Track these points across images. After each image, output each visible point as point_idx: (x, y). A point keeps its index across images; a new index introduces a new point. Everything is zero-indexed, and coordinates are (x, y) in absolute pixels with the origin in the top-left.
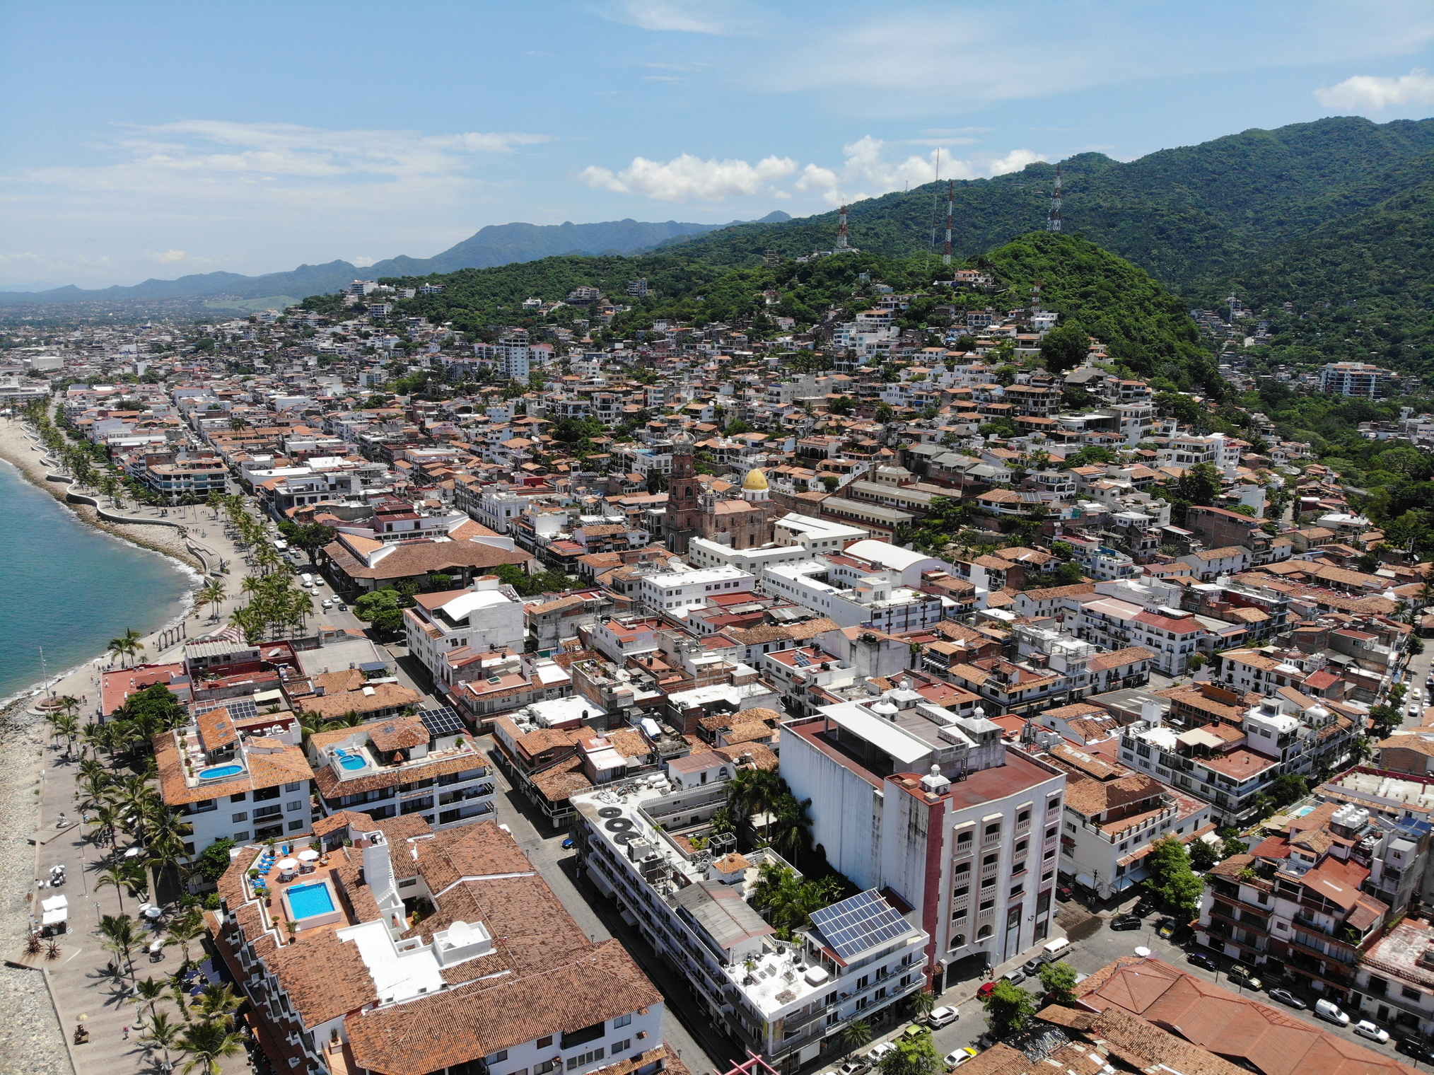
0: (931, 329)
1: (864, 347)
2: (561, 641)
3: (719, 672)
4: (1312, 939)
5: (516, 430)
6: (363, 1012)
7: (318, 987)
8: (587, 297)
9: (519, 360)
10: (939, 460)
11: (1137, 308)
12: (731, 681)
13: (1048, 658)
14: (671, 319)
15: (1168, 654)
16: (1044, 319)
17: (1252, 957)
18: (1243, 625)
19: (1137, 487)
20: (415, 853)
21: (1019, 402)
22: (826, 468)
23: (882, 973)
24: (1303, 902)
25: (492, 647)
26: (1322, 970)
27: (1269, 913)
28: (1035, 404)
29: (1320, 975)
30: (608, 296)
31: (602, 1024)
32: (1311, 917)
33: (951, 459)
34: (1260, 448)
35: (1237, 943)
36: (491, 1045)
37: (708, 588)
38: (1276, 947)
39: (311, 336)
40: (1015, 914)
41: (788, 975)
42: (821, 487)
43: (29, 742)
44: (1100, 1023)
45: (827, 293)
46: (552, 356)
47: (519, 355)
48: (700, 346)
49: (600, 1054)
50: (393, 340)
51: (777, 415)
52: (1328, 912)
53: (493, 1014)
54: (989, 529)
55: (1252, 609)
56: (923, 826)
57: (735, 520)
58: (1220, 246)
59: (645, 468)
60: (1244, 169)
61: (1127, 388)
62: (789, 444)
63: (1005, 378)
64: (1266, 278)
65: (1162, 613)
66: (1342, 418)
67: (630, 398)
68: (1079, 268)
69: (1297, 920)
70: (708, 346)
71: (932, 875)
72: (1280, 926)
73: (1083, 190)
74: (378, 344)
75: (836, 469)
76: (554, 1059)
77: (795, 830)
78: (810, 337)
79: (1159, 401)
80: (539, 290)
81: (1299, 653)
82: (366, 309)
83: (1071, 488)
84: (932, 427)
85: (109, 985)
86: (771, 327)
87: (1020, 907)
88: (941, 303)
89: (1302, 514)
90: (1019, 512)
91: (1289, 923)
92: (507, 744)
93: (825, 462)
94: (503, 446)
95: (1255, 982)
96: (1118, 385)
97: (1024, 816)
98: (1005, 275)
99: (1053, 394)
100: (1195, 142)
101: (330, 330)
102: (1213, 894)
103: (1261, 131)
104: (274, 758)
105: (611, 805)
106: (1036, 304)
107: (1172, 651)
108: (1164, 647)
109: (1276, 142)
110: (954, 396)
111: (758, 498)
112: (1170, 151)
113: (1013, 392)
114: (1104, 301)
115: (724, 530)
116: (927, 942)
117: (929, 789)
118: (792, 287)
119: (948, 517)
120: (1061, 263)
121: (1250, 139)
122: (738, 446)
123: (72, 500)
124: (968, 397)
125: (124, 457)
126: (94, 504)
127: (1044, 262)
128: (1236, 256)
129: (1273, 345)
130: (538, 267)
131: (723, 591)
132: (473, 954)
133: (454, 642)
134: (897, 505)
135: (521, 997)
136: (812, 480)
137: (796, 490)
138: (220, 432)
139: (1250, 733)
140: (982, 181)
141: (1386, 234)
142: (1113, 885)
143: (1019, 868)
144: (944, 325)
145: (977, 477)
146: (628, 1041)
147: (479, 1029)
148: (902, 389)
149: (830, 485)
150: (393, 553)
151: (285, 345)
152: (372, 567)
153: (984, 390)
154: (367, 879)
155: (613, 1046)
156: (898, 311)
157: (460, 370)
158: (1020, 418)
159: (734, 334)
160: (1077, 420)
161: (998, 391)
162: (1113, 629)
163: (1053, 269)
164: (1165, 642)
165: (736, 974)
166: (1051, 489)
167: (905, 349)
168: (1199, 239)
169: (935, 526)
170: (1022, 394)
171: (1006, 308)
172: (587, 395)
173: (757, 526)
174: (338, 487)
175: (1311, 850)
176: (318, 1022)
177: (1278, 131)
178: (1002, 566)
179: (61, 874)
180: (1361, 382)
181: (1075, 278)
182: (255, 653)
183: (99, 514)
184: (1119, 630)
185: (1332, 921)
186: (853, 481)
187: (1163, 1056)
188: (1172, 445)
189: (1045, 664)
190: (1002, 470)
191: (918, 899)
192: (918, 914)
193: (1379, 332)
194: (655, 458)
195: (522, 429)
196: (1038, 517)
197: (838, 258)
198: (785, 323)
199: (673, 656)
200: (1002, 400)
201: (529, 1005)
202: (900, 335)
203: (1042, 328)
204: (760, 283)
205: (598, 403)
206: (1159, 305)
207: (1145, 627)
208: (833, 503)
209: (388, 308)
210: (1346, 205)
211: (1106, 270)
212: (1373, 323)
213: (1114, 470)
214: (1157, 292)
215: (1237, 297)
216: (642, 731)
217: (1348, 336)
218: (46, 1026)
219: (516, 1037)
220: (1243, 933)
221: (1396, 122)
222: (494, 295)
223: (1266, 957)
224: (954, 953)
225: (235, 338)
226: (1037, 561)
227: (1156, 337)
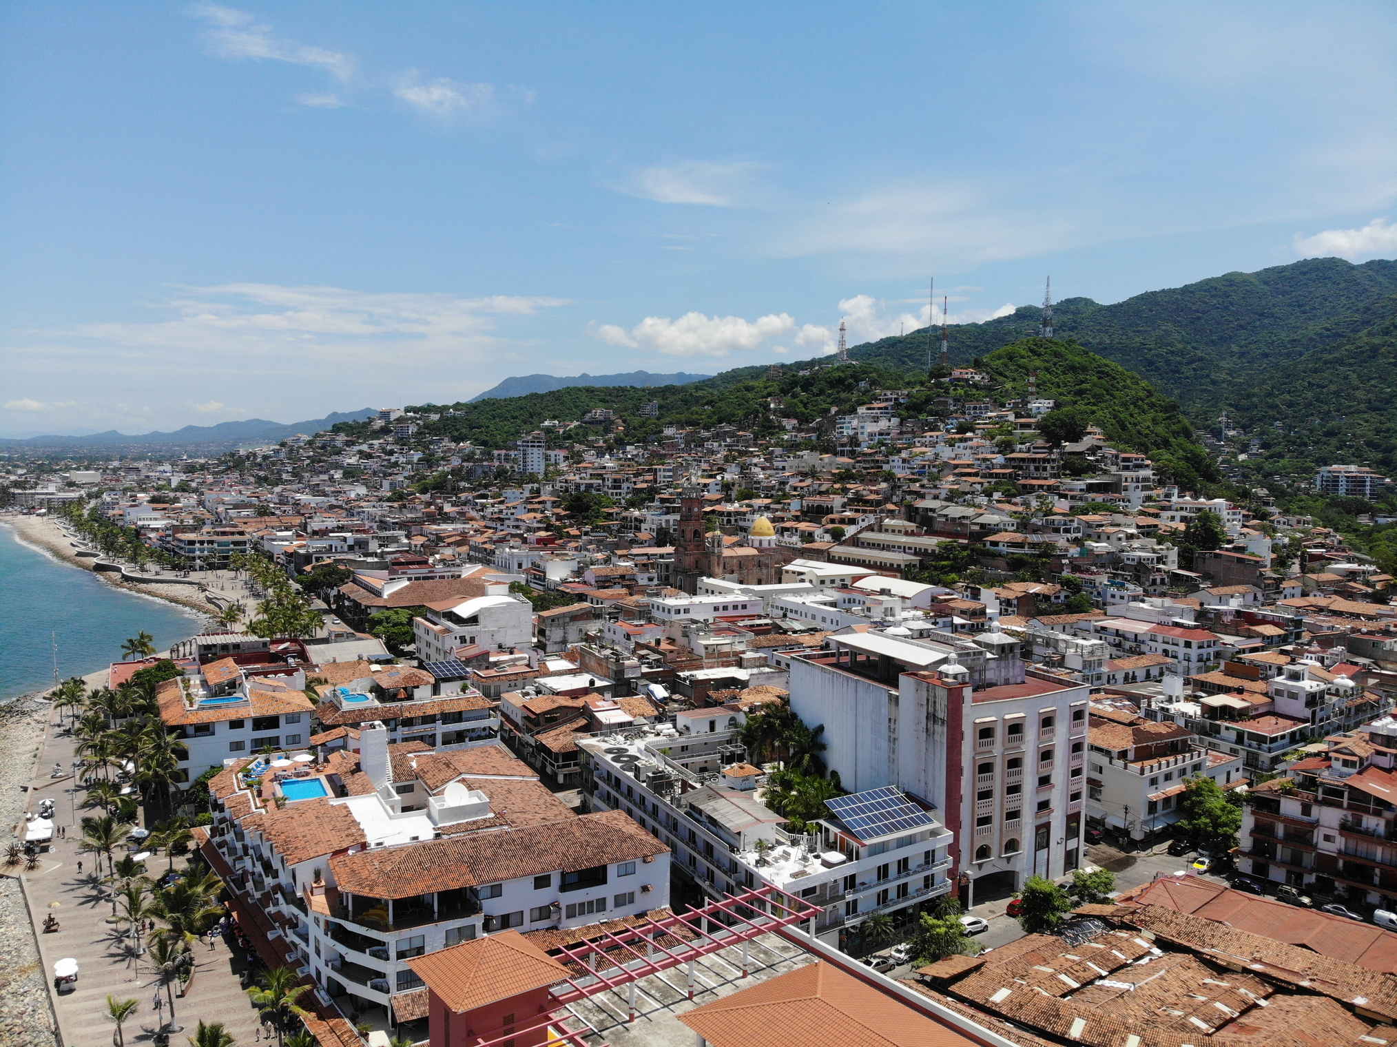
0: (931, 419)
1: (866, 435)
2: (569, 646)
3: (727, 655)
4: (1363, 847)
5: (529, 506)
6: (350, 852)
7: (304, 836)
8: (602, 418)
9: (536, 460)
10: (944, 512)
11: (1132, 406)
12: (740, 664)
13: (1063, 657)
14: (681, 425)
15: (1186, 663)
16: (1041, 406)
17: (1299, 877)
18: (1260, 639)
19: (1143, 534)
20: (414, 764)
21: (1021, 468)
22: (833, 521)
23: (903, 864)
24: (1350, 807)
25: (500, 646)
26: (1377, 880)
27: (1316, 824)
28: (1037, 469)
29: (1375, 886)
30: (621, 417)
31: (604, 868)
32: (1359, 822)
33: (955, 511)
34: (1264, 516)
35: (1283, 863)
36: (485, 877)
37: (716, 609)
38: (1325, 862)
39: (338, 453)
40: (1043, 835)
41: (805, 859)
42: (828, 537)
43: (33, 723)
44: (1142, 917)
45: (829, 400)
46: (566, 458)
47: (535, 456)
48: (708, 445)
49: (601, 905)
50: (416, 456)
51: (783, 483)
52: (1378, 814)
53: (489, 853)
54: (997, 568)
55: (1267, 626)
56: (942, 714)
57: (742, 563)
58: (1208, 376)
59: (654, 527)
60: (1226, 308)
61: (1125, 460)
62: (795, 506)
63: (1005, 447)
64: (1255, 399)
65: (1177, 625)
66: (1340, 509)
67: (641, 478)
68: (1073, 368)
69: (1344, 828)
70: (716, 444)
71: (954, 771)
72: (1327, 838)
73: (1072, 329)
74: (402, 460)
75: (842, 521)
76: (553, 904)
77: (807, 757)
78: (814, 430)
79: (1159, 471)
80: (557, 413)
81: (1319, 649)
82: (391, 431)
83: (1077, 530)
84: (935, 487)
85: (88, 890)
86: (775, 427)
87: (1047, 826)
88: (938, 396)
89: (1309, 564)
90: (1026, 550)
91: (1335, 833)
92: (513, 717)
93: (831, 516)
94: (517, 520)
95: (1306, 900)
96: (1117, 457)
97: (1047, 722)
98: (1001, 374)
99: (1054, 460)
100: (1178, 284)
101: (356, 448)
102: (1253, 813)
103: (1241, 274)
104: (277, 694)
105: (618, 746)
106: (1032, 394)
107: (1189, 660)
108: (1181, 657)
109: (1257, 283)
110: (956, 466)
111: (765, 545)
112: (1154, 293)
113: (1013, 459)
114: (1098, 399)
115: (732, 572)
116: (951, 841)
117: (947, 676)
118: (794, 396)
119: (955, 559)
120: (1055, 364)
121: (1231, 282)
122: (744, 509)
123: (100, 568)
124: (969, 466)
125: (152, 535)
126: (119, 570)
127: (1038, 363)
128: (1225, 385)
129: (1266, 459)
130: (556, 396)
131: (731, 613)
132: (470, 816)
133: (463, 639)
134: (904, 549)
135: (519, 841)
136: (819, 532)
137: (802, 541)
138: (245, 520)
139: (1276, 698)
140: (975, 325)
141: (1370, 357)
142: (1145, 823)
143: (1044, 781)
144: (943, 415)
145: (982, 526)
146: (632, 894)
147: (473, 865)
148: (904, 461)
149: (837, 536)
150: (407, 587)
151: (313, 462)
152: (385, 596)
153: (985, 460)
154: (363, 767)
155: (616, 897)
156: (898, 404)
157: (479, 471)
158: (1022, 482)
159: (741, 433)
160: (1080, 484)
161: (999, 459)
162: (1127, 645)
163: (1047, 369)
164: (1181, 651)
165: (748, 858)
166: (1057, 531)
167: (905, 436)
168: (1187, 371)
169: (943, 567)
170: (1023, 460)
171: (1003, 400)
172: (600, 476)
173: (765, 571)
174: (357, 548)
175: (1354, 755)
176: (300, 860)
177: (1258, 274)
178: (1011, 595)
179: (51, 807)
180: (1357, 483)
181: (1070, 377)
182: (265, 644)
183: (123, 576)
184: (1134, 644)
185: (1382, 823)
186: (860, 532)
187: (1215, 942)
188: (1174, 508)
189: (1061, 663)
190: (1006, 519)
191: (940, 798)
192: (941, 812)
193: (1370, 444)
194: (665, 517)
195: (536, 506)
196: (1045, 554)
197: (838, 369)
198: (789, 423)
199: (681, 641)
200: (1003, 467)
201: (527, 848)
202: (901, 424)
203: (1040, 413)
204: (765, 392)
205: (609, 483)
206: (1152, 405)
207: (1160, 639)
208: (838, 550)
209: (412, 429)
210: (1328, 337)
211: (1098, 372)
212: (1362, 436)
213: (1119, 518)
214: (1150, 394)
215: (1227, 417)
216: (649, 695)
217: (1341, 449)
218: (16, 921)
219: (511, 872)
220: (1288, 852)
221: (1372, 262)
222: (514, 418)
223: (1314, 875)
224: (980, 866)
225: (265, 458)
226: (1046, 592)
227: (1152, 432)
